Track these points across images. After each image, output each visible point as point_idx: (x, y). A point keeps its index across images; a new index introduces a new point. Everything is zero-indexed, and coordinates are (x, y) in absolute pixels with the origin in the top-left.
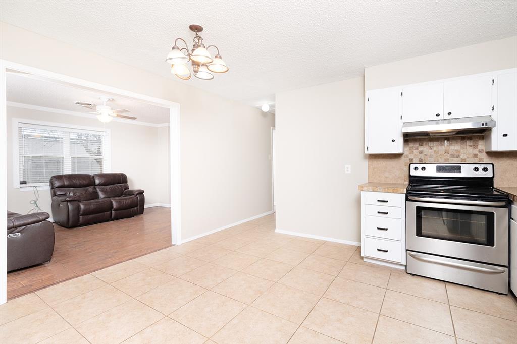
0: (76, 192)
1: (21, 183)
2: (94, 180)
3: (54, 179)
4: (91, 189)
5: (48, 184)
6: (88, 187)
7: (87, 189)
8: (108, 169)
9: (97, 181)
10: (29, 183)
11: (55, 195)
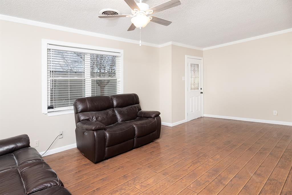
0: (98, 117)
1: (49, 108)
2: (113, 102)
3: (78, 103)
4: (110, 112)
5: (73, 107)
6: (108, 110)
7: (108, 113)
8: (121, 90)
9: (115, 103)
10: (55, 107)
11: (80, 121)
